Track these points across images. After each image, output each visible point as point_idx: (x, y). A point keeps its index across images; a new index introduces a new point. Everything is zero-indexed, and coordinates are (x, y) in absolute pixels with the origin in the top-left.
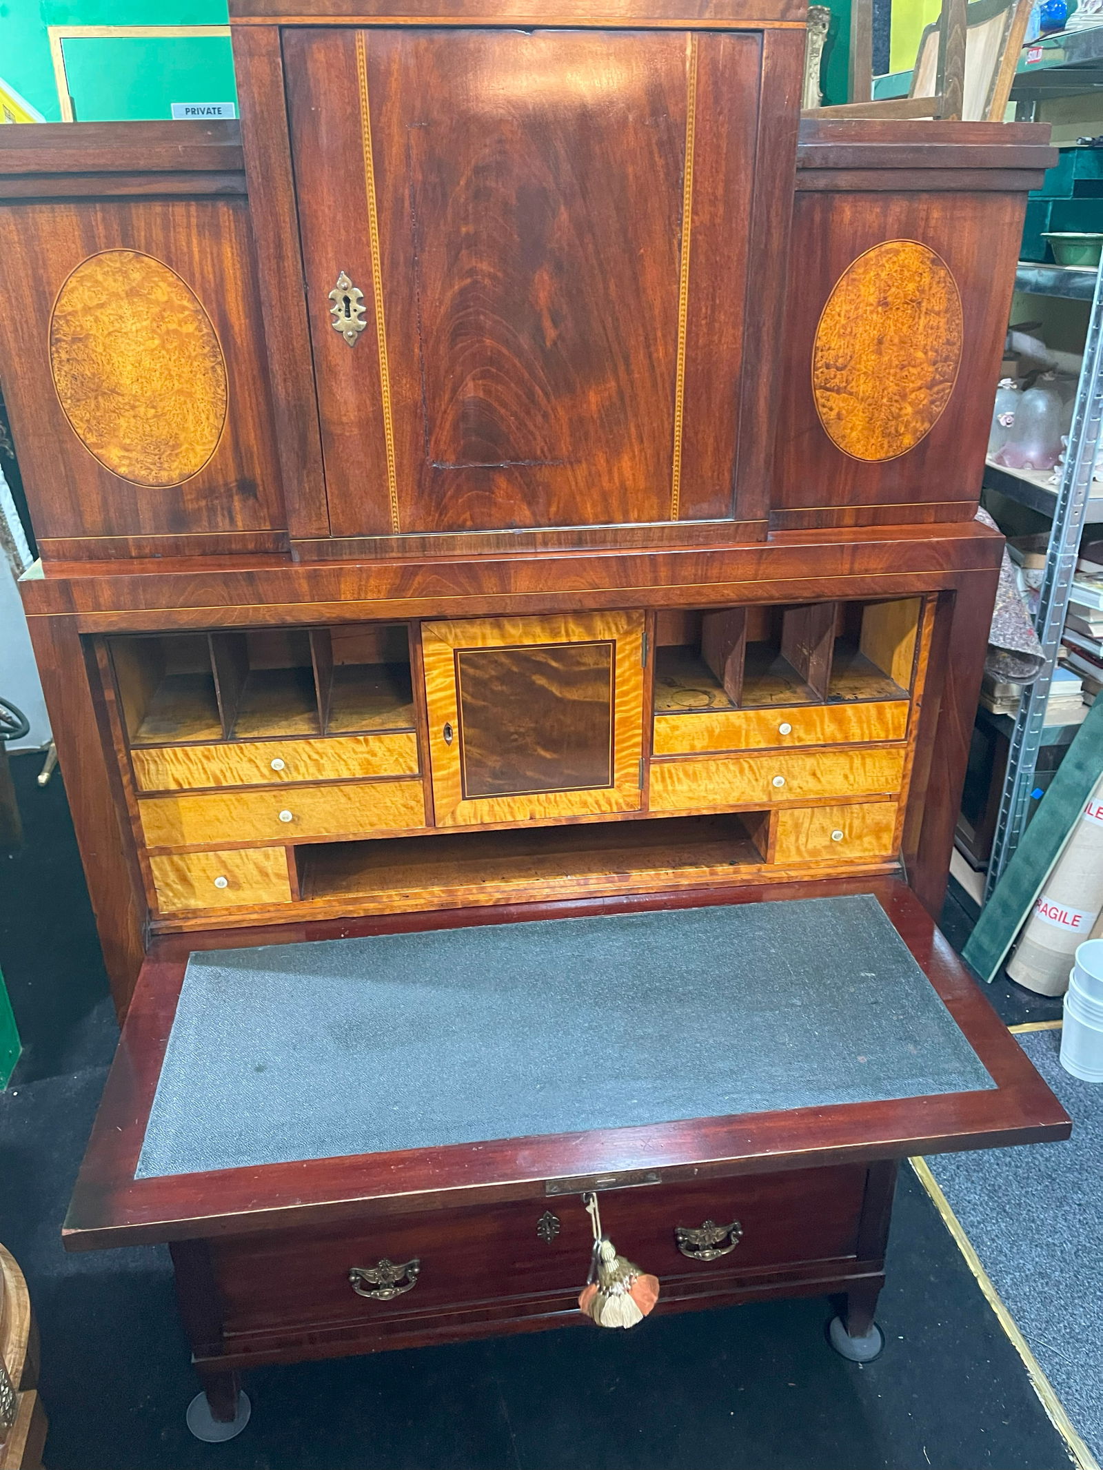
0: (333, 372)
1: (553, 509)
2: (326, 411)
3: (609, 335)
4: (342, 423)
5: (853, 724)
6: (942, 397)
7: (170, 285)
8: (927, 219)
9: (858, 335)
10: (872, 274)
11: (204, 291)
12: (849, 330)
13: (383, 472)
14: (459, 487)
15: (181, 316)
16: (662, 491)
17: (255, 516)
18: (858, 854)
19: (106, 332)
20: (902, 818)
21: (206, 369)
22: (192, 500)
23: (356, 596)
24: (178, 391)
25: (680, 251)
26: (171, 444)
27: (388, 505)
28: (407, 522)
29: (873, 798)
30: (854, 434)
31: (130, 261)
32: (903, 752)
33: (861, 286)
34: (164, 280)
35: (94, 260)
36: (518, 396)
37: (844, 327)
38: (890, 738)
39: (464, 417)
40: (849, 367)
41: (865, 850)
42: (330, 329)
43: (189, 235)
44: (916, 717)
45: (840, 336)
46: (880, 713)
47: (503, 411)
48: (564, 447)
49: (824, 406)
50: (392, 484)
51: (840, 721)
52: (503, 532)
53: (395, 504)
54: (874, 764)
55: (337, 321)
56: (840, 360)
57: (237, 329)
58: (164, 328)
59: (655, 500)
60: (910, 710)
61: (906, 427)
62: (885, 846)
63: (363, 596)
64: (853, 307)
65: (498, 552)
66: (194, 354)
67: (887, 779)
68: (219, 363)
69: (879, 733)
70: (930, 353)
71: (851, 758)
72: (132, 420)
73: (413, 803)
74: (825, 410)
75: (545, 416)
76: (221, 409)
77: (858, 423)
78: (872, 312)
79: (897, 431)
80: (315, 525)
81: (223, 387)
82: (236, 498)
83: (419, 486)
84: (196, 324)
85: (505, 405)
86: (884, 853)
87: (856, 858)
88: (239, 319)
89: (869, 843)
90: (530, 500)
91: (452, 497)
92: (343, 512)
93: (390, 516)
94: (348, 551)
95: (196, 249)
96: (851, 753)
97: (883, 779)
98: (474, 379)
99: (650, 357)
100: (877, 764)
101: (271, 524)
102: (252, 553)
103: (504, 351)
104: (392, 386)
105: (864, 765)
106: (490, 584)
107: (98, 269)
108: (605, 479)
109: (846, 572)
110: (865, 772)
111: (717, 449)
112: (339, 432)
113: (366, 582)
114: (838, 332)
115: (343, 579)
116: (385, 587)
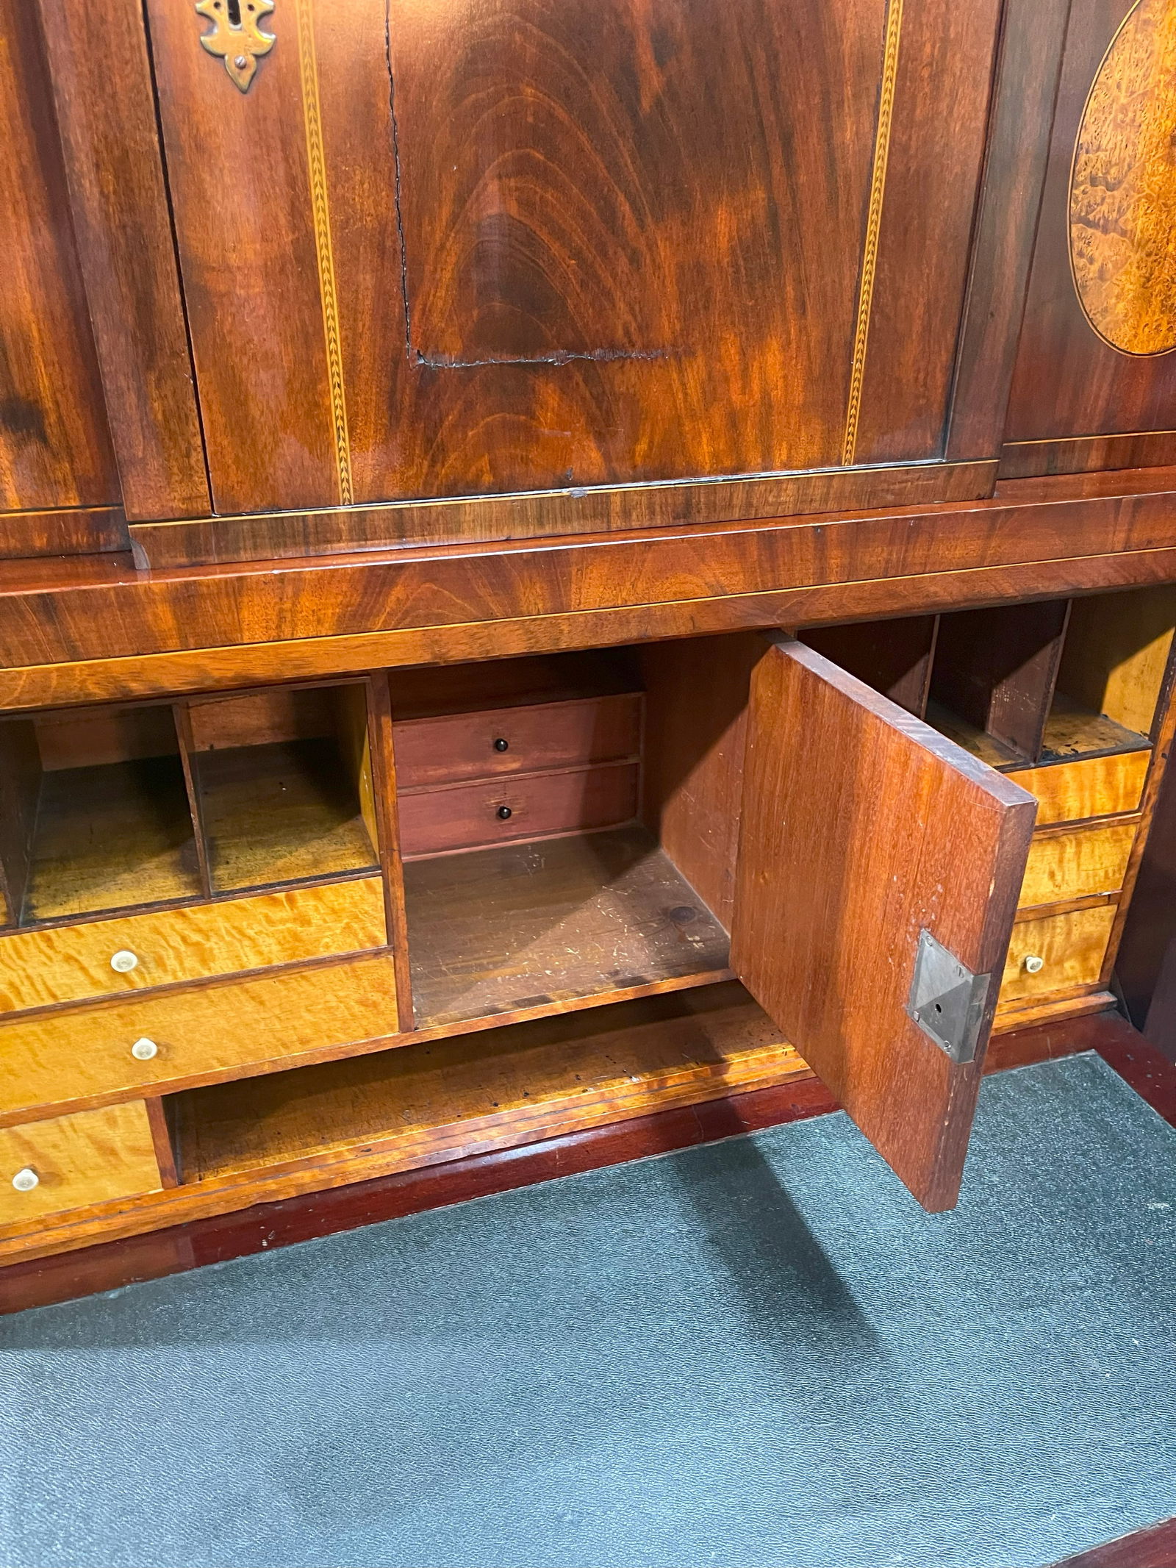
0: (204, 150)
1: (642, 447)
2: (192, 238)
3: (760, 89)
4: (229, 269)
5: (1070, 794)
9: (1144, 127)
10: (1174, 13)
12: (1131, 115)
13: (317, 375)
14: (469, 406)
16: (832, 411)
17: (44, 478)
18: (1055, 988)
20: (1121, 927)
23: (274, 633)
27: (330, 445)
28: (368, 480)
29: (1084, 903)
30: (1121, 306)
32: (1133, 830)
33: (1156, 35)
36: (584, 216)
37: (1124, 109)
38: (1119, 810)
39: (479, 257)
40: (1125, 185)
41: (1063, 981)
42: (195, 48)
44: (1158, 774)
45: (1116, 126)
46: (1110, 773)
47: (555, 248)
48: (667, 326)
49: (1081, 254)
50: (337, 401)
51: (1053, 791)
52: (551, 493)
53: (342, 443)
54: (1093, 851)
55: (210, 29)
56: (1113, 171)
59: (817, 426)
60: (1152, 764)
62: (1092, 970)
63: (287, 632)
64: (1141, 73)
65: (540, 533)
67: (1106, 872)
69: (1103, 804)
71: (1063, 846)
73: (376, 997)
74: (1082, 262)
75: (635, 259)
77: (1128, 286)
78: (1166, 85)
80: (181, 491)
83: (392, 406)
85: (559, 234)
86: (1089, 981)
87: (1052, 992)
89: (1072, 968)
90: (601, 429)
91: (454, 427)
92: (237, 460)
93: (333, 468)
94: (250, 544)
96: (1064, 839)
97: (1102, 873)
98: (500, 177)
99: (829, 139)
100: (1097, 852)
101: (81, 495)
102: (42, 556)
103: (560, 113)
104: (333, 186)
105: (1078, 853)
106: (533, 596)
108: (736, 386)
109: (1118, 547)
110: (1079, 865)
111: (927, 328)
112: (222, 288)
113: (294, 604)
114: (1115, 119)
115: (245, 600)
116: (330, 611)
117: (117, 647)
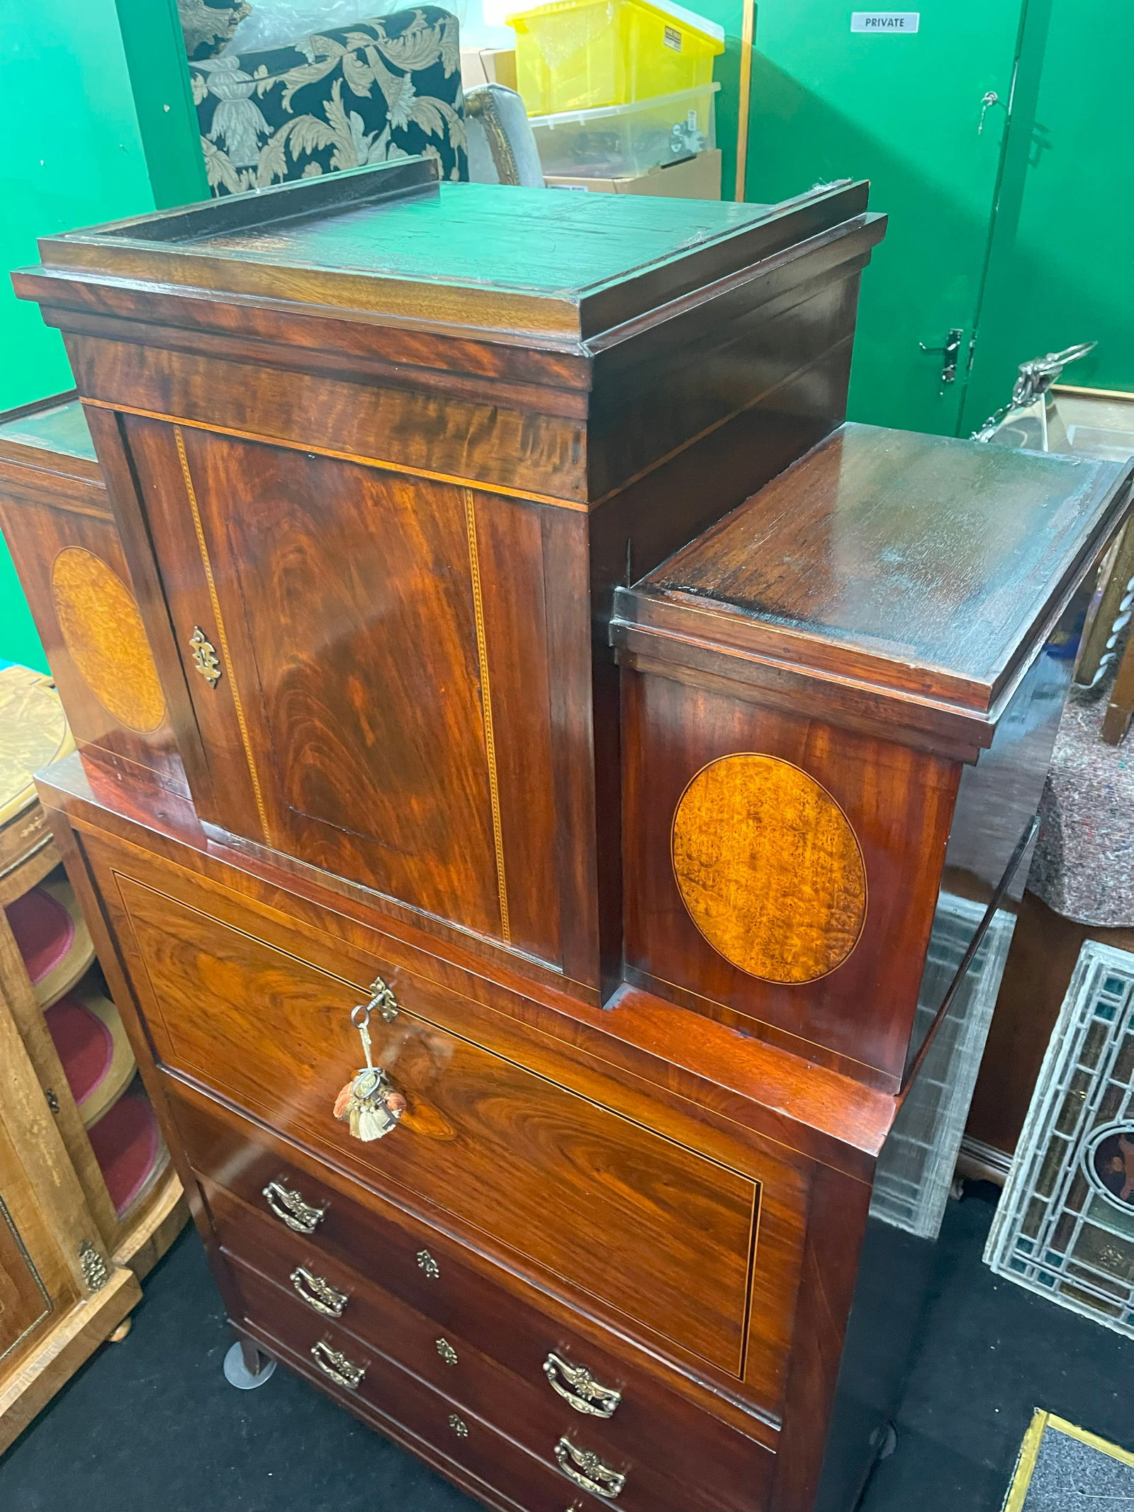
0: (204, 705)
1: (393, 885)
3: (422, 756)
4: (217, 746)
6: (842, 947)
7: (115, 584)
8: (808, 745)
9: (725, 839)
10: (738, 782)
12: (712, 829)
13: (253, 796)
14: (312, 833)
15: (126, 610)
16: (492, 914)
19: (84, 607)
21: (148, 655)
23: (235, 887)
24: (134, 665)
25: (481, 701)
27: (261, 823)
28: (277, 843)
30: (728, 938)
31: (89, 559)
33: (725, 791)
34: (111, 579)
35: (67, 551)
36: (349, 778)
37: (707, 824)
39: (308, 778)
40: (716, 868)
42: (194, 670)
45: (701, 831)
47: (339, 785)
48: (396, 838)
49: (689, 895)
50: (261, 808)
52: (353, 883)
53: (265, 824)
55: (198, 665)
56: (704, 857)
58: (117, 615)
59: (486, 918)
61: (793, 958)
64: (716, 808)
66: (139, 641)
70: (822, 894)
72: (111, 676)
74: (691, 900)
77: (731, 928)
78: (741, 821)
79: (782, 958)
83: (282, 819)
85: (339, 781)
90: (373, 868)
91: (308, 838)
92: (229, 814)
93: (263, 832)
98: (311, 750)
103: (332, 736)
104: (249, 731)
107: (70, 558)
108: (436, 878)
111: (541, 900)
112: (216, 752)
114: (700, 827)
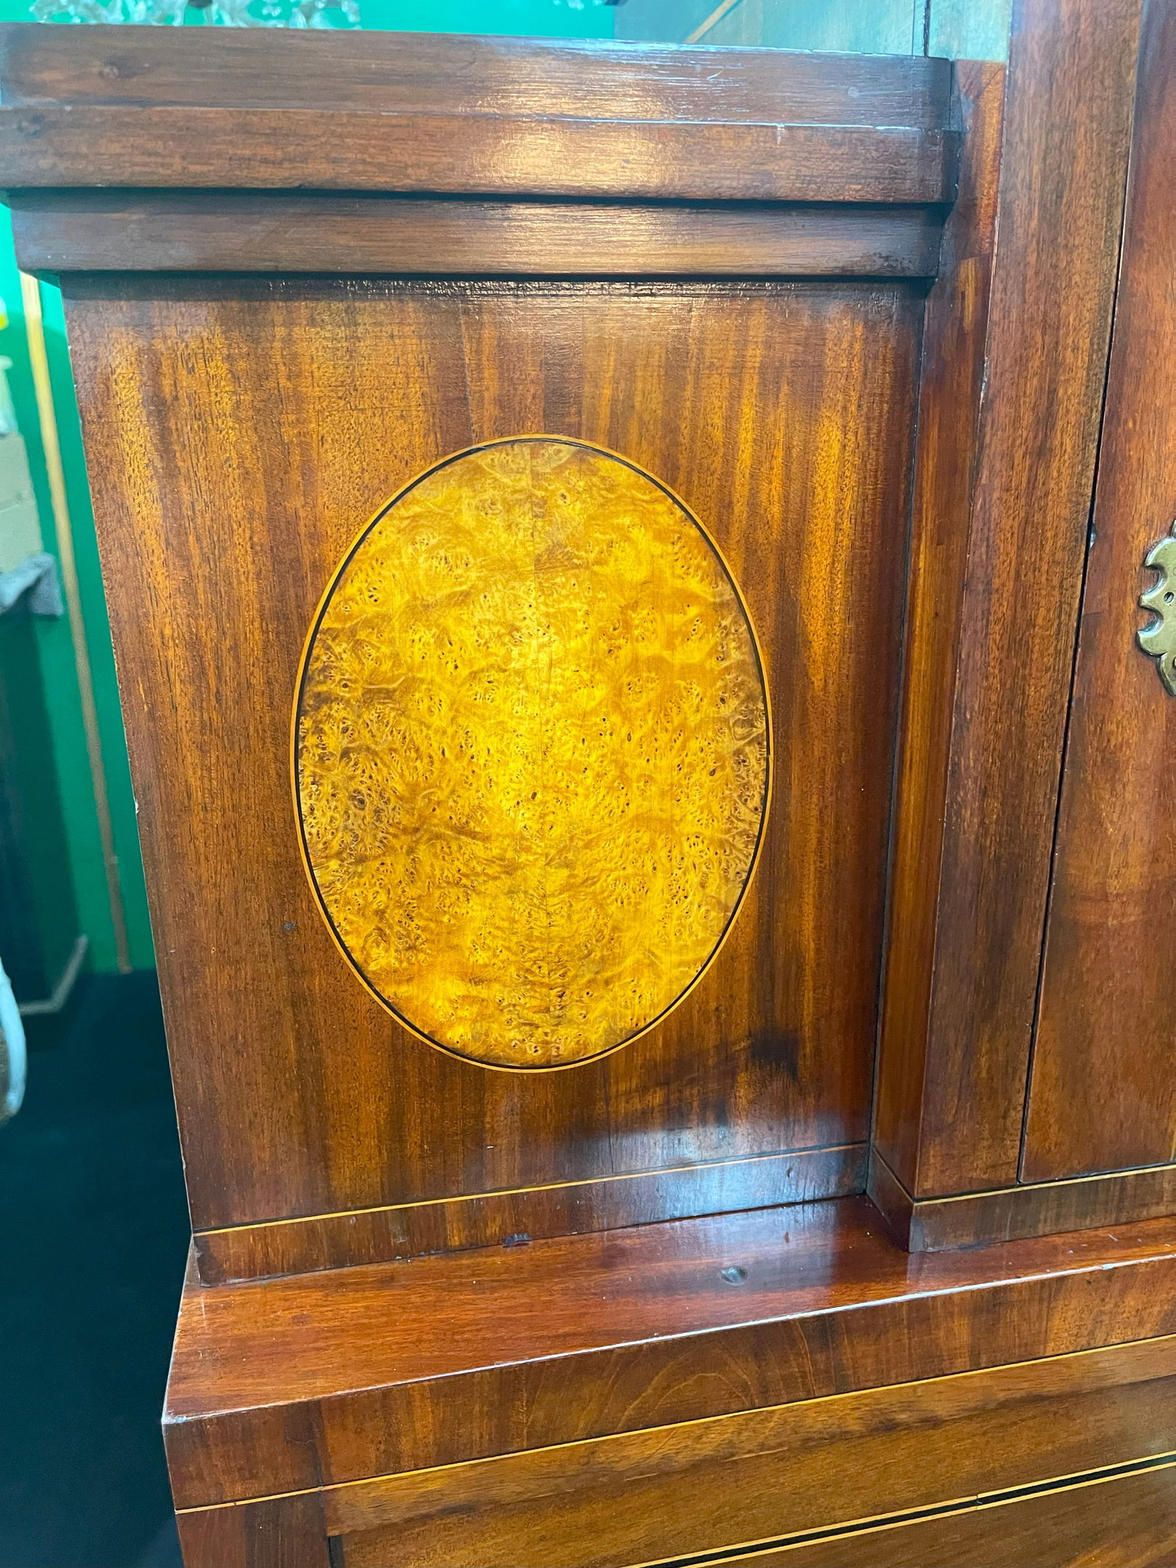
0: (1110, 764)
2: (1072, 865)
4: (1105, 896)
7: (660, 536)
11: (750, 550)
15: (678, 619)
19: (464, 672)
21: (719, 758)
22: (628, 1093)
23: (1083, 1341)
24: (637, 818)
26: (597, 955)
27: (1172, 1090)
31: (560, 469)
34: (646, 520)
35: (457, 467)
42: (1126, 646)
43: (735, 397)
55: (1151, 625)
57: (818, 646)
58: (625, 654)
63: (1100, 1337)
66: (693, 720)
68: (756, 741)
72: (505, 902)
76: (742, 858)
80: (985, 1160)
81: (756, 801)
82: (742, 1077)
84: (712, 639)
88: (829, 620)
93: (1170, 1118)
94: (1052, 1214)
95: (746, 436)
107: (466, 492)
112: (1093, 919)
113: (1117, 1305)
115: (1061, 1303)
116: (1156, 1309)
117: (893, 1374)
